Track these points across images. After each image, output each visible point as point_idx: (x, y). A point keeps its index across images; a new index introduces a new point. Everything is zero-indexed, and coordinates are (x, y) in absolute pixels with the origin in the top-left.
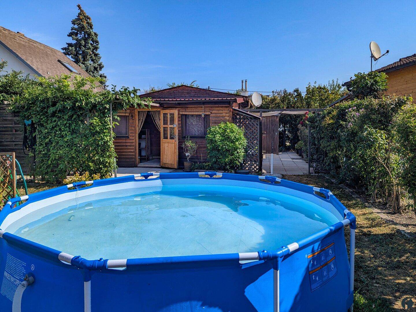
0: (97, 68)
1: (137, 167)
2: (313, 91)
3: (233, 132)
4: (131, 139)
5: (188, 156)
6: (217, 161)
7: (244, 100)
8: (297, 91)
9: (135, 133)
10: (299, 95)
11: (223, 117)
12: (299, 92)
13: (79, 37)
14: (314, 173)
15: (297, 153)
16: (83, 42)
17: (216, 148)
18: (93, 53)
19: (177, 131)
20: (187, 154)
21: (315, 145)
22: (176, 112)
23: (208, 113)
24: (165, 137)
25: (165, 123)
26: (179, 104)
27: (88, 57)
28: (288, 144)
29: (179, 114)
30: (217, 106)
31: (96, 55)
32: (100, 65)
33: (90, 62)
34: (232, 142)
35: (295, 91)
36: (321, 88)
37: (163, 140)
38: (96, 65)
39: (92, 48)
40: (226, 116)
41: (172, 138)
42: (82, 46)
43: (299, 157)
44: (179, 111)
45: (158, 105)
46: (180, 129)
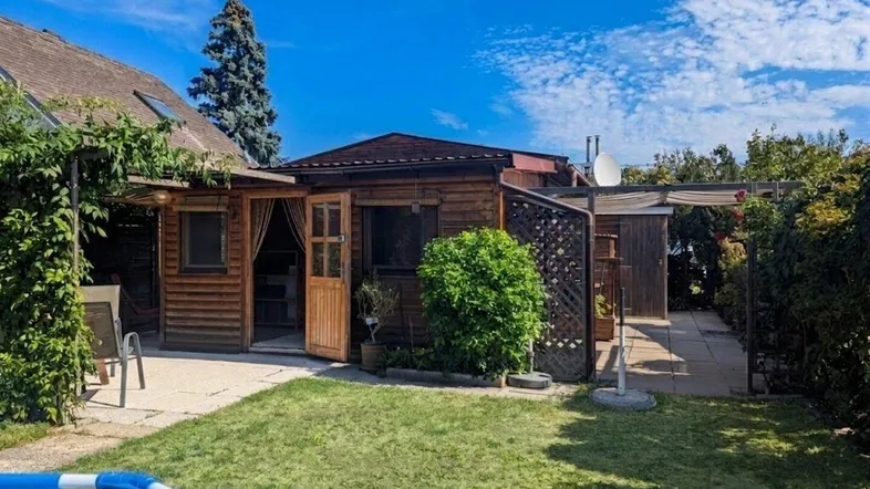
0: (263, 118)
1: (248, 352)
2: (768, 152)
3: (499, 255)
4: (231, 277)
5: (373, 325)
6: (448, 343)
7: (556, 167)
8: (721, 151)
9: (242, 259)
10: (729, 162)
11: (477, 212)
12: (728, 154)
13: (228, 54)
14: (767, 391)
15: (721, 316)
16: (233, 66)
17: (443, 306)
18: (256, 87)
19: (348, 253)
20: (369, 321)
21: (770, 299)
22: (344, 198)
23: (434, 202)
24: (318, 272)
25: (317, 232)
26: (351, 176)
27: (243, 96)
28: (696, 290)
29: (353, 206)
30: (460, 179)
31: (261, 92)
32: (270, 113)
33: (247, 106)
34: (495, 286)
35: (717, 152)
36: (790, 143)
37: (311, 280)
38: (260, 113)
39: (251, 76)
40: (485, 209)
41: (335, 274)
42: (231, 71)
43: (725, 328)
44: (353, 196)
45: (292, 180)
46: (356, 248)
